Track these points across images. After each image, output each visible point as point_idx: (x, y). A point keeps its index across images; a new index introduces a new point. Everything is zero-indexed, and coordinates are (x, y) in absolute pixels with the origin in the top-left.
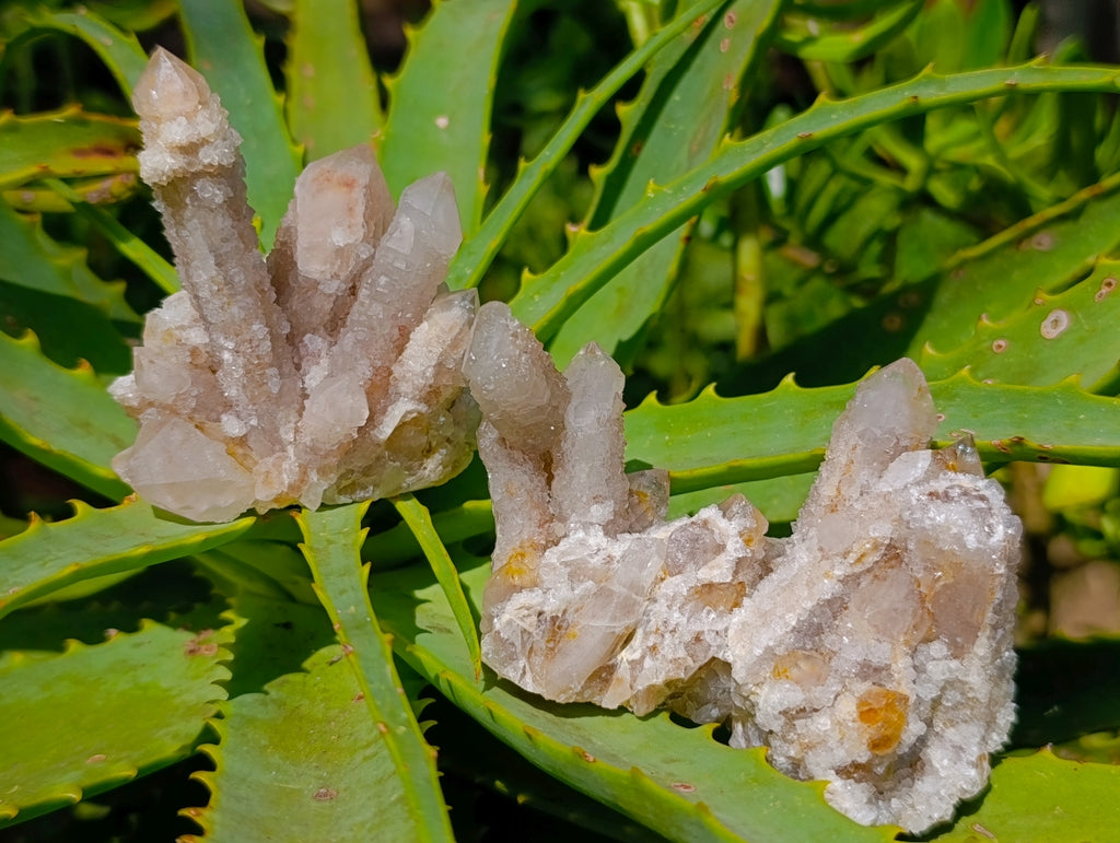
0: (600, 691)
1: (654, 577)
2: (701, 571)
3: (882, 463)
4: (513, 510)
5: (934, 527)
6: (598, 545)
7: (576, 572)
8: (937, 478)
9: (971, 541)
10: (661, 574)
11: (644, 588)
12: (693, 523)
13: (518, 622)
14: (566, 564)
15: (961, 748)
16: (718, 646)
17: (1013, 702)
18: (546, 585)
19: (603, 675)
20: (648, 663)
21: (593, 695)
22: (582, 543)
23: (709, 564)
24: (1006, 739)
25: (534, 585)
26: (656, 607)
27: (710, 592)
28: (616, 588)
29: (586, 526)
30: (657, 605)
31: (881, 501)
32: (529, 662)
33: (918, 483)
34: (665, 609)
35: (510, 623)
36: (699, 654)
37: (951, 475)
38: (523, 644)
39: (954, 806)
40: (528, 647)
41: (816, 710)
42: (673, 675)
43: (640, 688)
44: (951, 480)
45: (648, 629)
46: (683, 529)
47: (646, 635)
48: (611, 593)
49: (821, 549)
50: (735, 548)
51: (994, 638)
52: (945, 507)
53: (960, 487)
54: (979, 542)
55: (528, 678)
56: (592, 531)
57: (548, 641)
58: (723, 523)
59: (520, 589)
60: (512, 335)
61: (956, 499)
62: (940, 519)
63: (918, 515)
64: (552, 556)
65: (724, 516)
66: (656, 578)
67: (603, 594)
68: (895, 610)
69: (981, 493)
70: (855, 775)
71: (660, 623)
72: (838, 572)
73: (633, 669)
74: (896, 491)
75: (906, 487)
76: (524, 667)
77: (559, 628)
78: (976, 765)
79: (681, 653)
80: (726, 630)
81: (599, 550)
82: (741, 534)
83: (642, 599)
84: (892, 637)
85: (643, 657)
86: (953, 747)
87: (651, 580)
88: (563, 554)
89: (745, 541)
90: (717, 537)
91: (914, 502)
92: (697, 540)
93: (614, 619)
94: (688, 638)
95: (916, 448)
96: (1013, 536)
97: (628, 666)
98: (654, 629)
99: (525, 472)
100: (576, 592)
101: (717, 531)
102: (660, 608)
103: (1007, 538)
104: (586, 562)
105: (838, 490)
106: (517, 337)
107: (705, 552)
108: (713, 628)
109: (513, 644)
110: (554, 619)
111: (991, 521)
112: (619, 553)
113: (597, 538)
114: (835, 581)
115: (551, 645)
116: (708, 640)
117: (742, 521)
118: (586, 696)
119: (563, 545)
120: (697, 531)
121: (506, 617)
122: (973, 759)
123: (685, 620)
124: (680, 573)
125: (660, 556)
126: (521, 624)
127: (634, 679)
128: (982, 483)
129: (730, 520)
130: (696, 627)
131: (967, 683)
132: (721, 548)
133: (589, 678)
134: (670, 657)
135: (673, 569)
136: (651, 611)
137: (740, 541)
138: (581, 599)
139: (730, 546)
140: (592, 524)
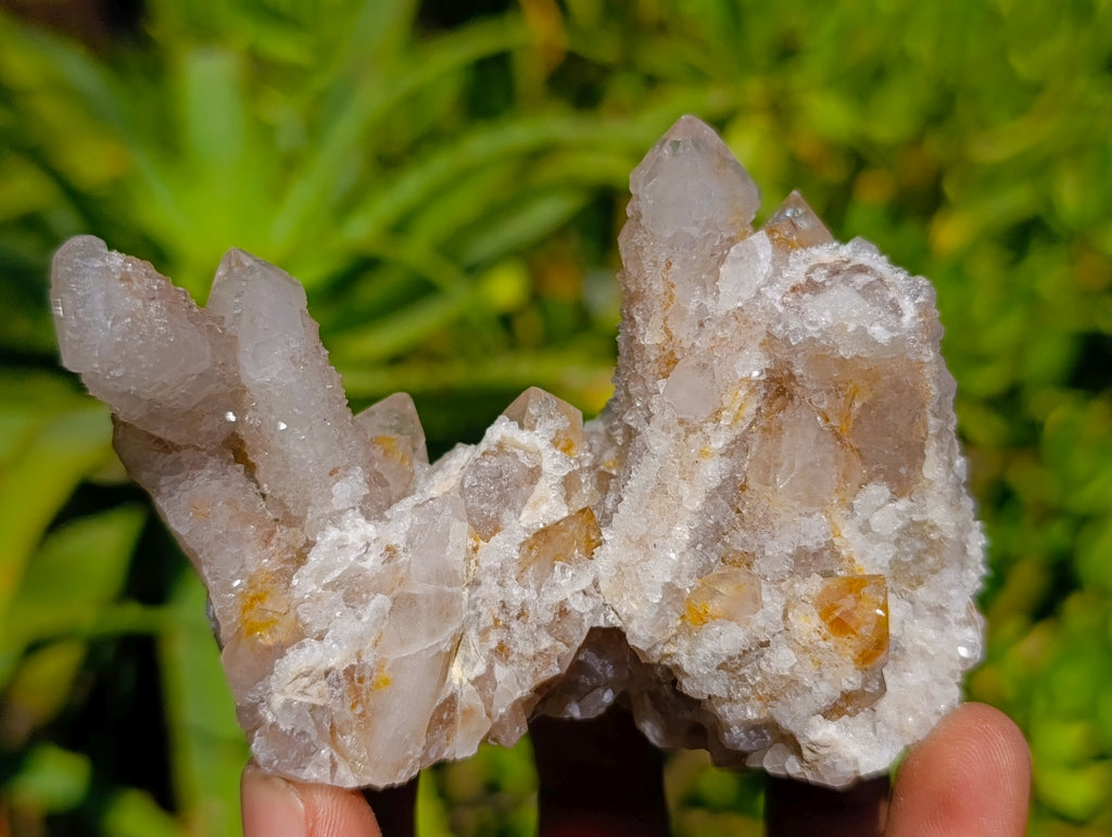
0: (448, 739)
1: (463, 551)
2: (524, 515)
3: (709, 273)
4: (218, 537)
5: (825, 334)
6: (364, 538)
7: (352, 590)
8: (787, 264)
9: (879, 333)
10: (471, 542)
11: (455, 571)
12: (484, 454)
13: (300, 699)
14: (334, 586)
15: (942, 608)
16: (592, 611)
17: (975, 519)
18: (316, 628)
19: (445, 717)
20: (501, 672)
21: (441, 750)
22: (342, 546)
23: (530, 501)
24: (983, 570)
25: (298, 636)
26: (483, 591)
27: (548, 540)
28: (418, 588)
29: (336, 518)
30: (482, 588)
31: (734, 324)
32: (337, 749)
33: (770, 282)
34: (495, 589)
35: (287, 705)
36: (571, 633)
37: (802, 254)
38: (318, 725)
39: (958, 684)
40: (327, 726)
41: (766, 644)
42: (545, 675)
43: (502, 711)
44: (805, 262)
45: (482, 626)
46: (475, 467)
47: (483, 634)
48: (411, 600)
49: (681, 422)
50: (554, 465)
51: (942, 450)
52: (822, 300)
53: (823, 265)
54: (891, 329)
55: (343, 770)
56: (347, 523)
57: (353, 707)
58: (524, 437)
59: (280, 651)
60: (122, 280)
61: (828, 284)
62: (826, 319)
63: (794, 324)
64: (305, 583)
65: (521, 427)
66: (467, 551)
67: (403, 605)
68: (812, 464)
69: (853, 263)
70: (849, 709)
71: (496, 611)
72: (718, 443)
73: (481, 690)
74: (747, 303)
75: (758, 292)
76: (331, 756)
77: (361, 680)
78: (968, 623)
79: (546, 642)
80: (596, 584)
81: (368, 545)
82: (555, 443)
83: (459, 588)
84: (824, 504)
85: (490, 668)
86: (931, 610)
87: (461, 557)
88: (322, 571)
89: (564, 450)
90: (524, 460)
91: (781, 309)
92: (501, 475)
93: (433, 633)
94: (548, 617)
95: (744, 236)
96: (927, 305)
97: (473, 688)
98: (490, 622)
99: (212, 477)
100: (365, 619)
101: (520, 453)
102: (490, 587)
103: (922, 310)
104: (361, 572)
105: (667, 331)
106: (129, 280)
107: (518, 487)
108: (577, 589)
109: (303, 733)
110: (349, 672)
111: (891, 296)
112: (402, 537)
113: (359, 530)
114: (717, 457)
115: (359, 710)
116: (576, 608)
117: (550, 424)
118: (432, 756)
119: (315, 558)
120: (495, 462)
121: (278, 700)
122: (963, 615)
123: (533, 591)
124: (497, 530)
125: (460, 520)
126: (305, 699)
127: (489, 702)
128: (846, 251)
129: (532, 428)
130: (553, 598)
131: (925, 522)
132: (534, 474)
133: (428, 731)
134: (531, 651)
135: (486, 528)
136: (477, 598)
137: (558, 453)
138: (374, 625)
139: (547, 466)
140: (342, 512)
